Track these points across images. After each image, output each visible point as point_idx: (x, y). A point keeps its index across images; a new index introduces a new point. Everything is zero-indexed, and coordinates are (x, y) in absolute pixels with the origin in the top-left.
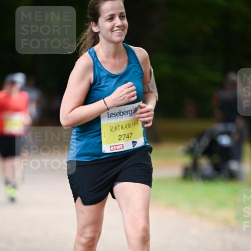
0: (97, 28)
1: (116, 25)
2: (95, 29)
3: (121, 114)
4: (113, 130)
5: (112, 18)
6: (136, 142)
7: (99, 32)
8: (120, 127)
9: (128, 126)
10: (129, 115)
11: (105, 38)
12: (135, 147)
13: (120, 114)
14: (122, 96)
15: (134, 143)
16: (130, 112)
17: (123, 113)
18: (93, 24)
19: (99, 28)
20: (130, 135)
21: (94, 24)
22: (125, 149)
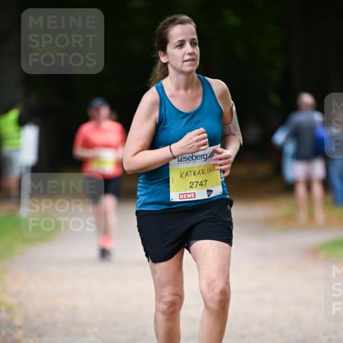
0: (165, 57)
1: (187, 53)
2: (163, 59)
3: (194, 158)
4: (184, 176)
5: (181, 44)
6: (212, 191)
7: (168, 62)
8: (192, 173)
9: (201, 172)
10: (203, 159)
11: (174, 68)
12: (211, 197)
13: (192, 158)
14: (190, 144)
15: (209, 192)
16: (205, 156)
17: (197, 157)
18: (160, 53)
19: (168, 57)
20: (204, 183)
21: (162, 53)
22: (198, 198)
